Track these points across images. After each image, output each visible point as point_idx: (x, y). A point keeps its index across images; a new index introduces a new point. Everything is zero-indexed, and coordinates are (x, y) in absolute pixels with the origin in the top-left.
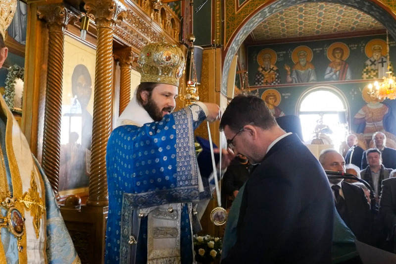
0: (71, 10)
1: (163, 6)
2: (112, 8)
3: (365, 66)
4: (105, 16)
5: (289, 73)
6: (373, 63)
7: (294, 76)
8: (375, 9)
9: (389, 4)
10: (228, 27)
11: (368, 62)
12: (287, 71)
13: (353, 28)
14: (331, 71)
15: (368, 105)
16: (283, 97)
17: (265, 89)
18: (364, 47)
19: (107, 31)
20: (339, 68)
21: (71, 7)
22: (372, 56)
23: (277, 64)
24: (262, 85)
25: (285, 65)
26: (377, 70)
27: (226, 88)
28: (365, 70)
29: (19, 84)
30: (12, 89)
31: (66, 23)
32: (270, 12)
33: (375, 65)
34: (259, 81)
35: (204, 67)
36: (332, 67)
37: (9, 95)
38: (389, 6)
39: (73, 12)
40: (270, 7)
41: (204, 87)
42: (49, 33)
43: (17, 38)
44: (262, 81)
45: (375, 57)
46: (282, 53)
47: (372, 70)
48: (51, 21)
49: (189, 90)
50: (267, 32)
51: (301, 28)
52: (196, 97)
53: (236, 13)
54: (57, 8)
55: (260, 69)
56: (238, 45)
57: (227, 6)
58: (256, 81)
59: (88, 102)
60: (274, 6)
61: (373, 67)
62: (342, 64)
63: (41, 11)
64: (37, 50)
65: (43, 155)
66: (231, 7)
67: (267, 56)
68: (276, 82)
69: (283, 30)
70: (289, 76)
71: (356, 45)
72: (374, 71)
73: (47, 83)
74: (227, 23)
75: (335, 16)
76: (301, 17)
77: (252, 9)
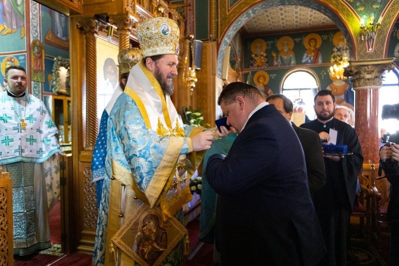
0: (100, 21)
1: (170, 11)
2: (128, 21)
3: (333, 52)
4: (124, 26)
5: (275, 58)
6: (339, 50)
7: (279, 60)
8: (328, 11)
9: (337, 8)
10: (221, 25)
11: (335, 50)
12: (273, 57)
13: (323, 23)
14: (307, 57)
15: (334, 83)
16: (270, 78)
17: (256, 72)
18: (332, 38)
19: (125, 37)
20: (313, 54)
21: (100, 20)
22: (338, 45)
23: (266, 51)
24: (255, 68)
25: (273, 52)
26: (342, 55)
27: (222, 71)
28: (332, 56)
29: (63, 72)
30: (58, 75)
31: (97, 30)
32: (254, 13)
33: (340, 51)
34: (252, 65)
35: (203, 56)
36: (308, 53)
37: (56, 80)
38: (337, 10)
39: (102, 22)
40: (253, 9)
41: (204, 71)
42: (86, 38)
43: (59, 35)
44: (255, 65)
45: (341, 46)
46: (270, 43)
47: (338, 55)
48: (87, 29)
49: (190, 74)
50: (257, 26)
51: (283, 23)
52: (194, 79)
53: (227, 14)
54: (90, 21)
55: (253, 56)
56: (230, 39)
57: (221, 8)
58: (250, 65)
59: (115, 84)
60: (256, 9)
61: (339, 53)
62: (316, 51)
63: (79, 22)
64: (78, 50)
65: (86, 121)
66: (223, 9)
67: (258, 45)
68: (266, 65)
69: (270, 25)
70: (275, 61)
71: (327, 36)
72: (339, 56)
73: (86, 73)
74: (221, 22)
75: (308, 14)
76: (282, 14)
77: (239, 11)
